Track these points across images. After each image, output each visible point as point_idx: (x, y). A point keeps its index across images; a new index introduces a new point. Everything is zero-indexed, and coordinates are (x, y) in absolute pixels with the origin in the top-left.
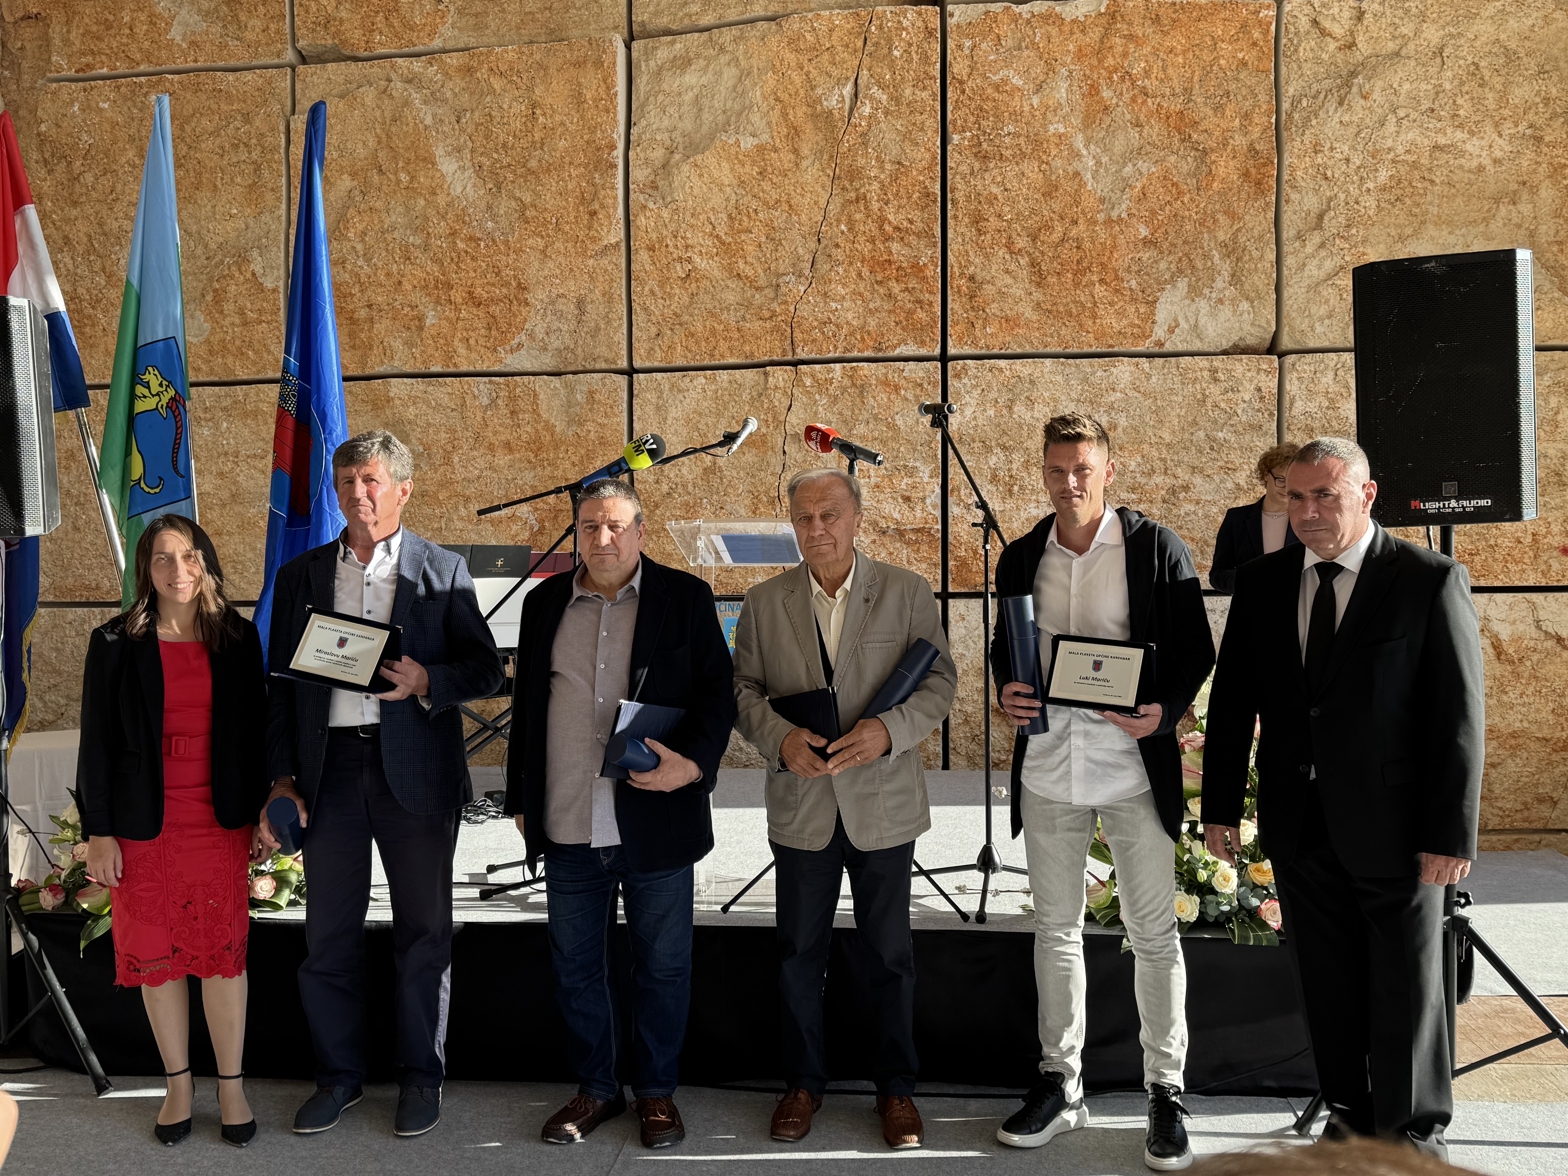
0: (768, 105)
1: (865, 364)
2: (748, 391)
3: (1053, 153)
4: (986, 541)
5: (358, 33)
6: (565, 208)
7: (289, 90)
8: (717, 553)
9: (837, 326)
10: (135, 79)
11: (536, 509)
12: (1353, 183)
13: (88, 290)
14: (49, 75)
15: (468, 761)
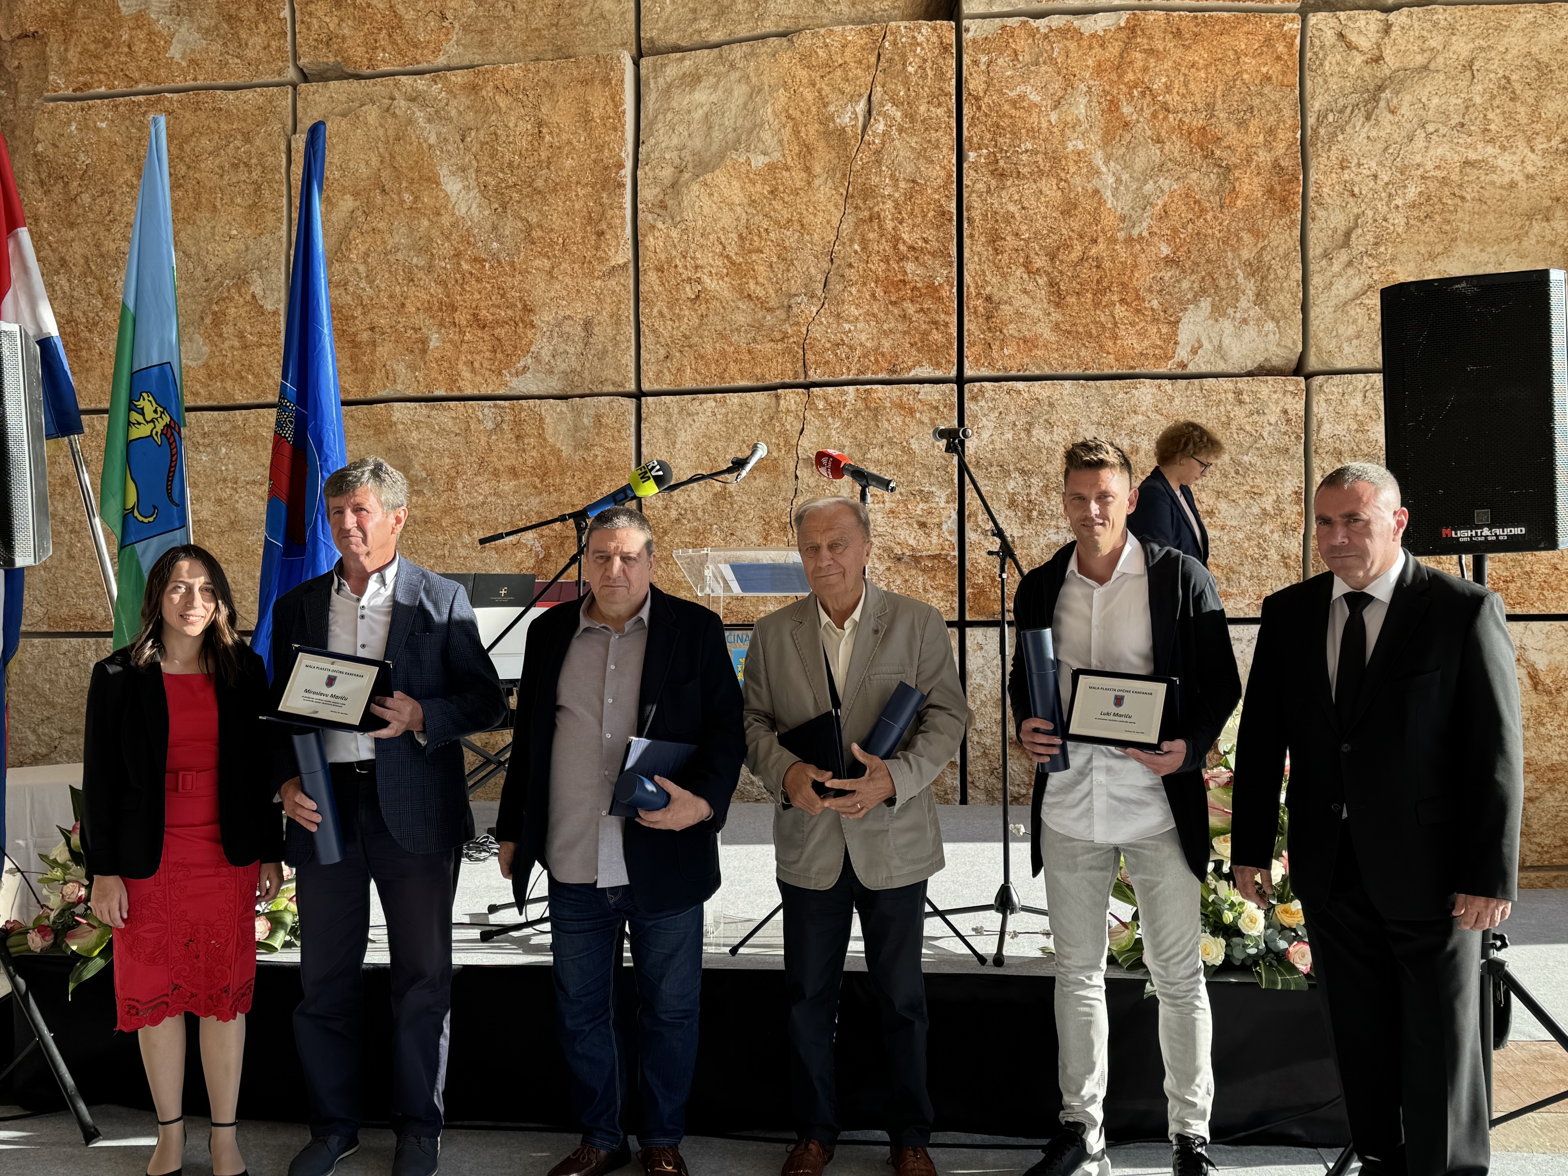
0: (779, 123)
1: (879, 387)
2: (759, 414)
3: (1072, 170)
4: (1002, 570)
5: (361, 51)
6: (572, 228)
7: (290, 109)
8: (725, 581)
9: (850, 347)
10: (133, 98)
11: (542, 536)
12: (1381, 199)
13: (84, 313)
14: (46, 94)
15: (470, 797)
